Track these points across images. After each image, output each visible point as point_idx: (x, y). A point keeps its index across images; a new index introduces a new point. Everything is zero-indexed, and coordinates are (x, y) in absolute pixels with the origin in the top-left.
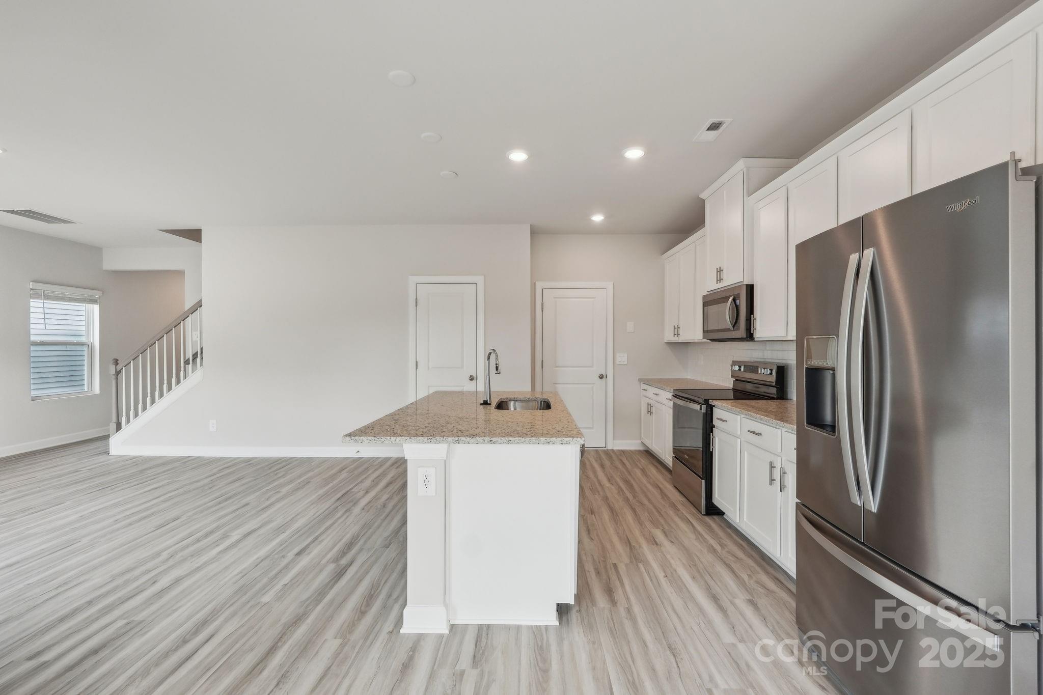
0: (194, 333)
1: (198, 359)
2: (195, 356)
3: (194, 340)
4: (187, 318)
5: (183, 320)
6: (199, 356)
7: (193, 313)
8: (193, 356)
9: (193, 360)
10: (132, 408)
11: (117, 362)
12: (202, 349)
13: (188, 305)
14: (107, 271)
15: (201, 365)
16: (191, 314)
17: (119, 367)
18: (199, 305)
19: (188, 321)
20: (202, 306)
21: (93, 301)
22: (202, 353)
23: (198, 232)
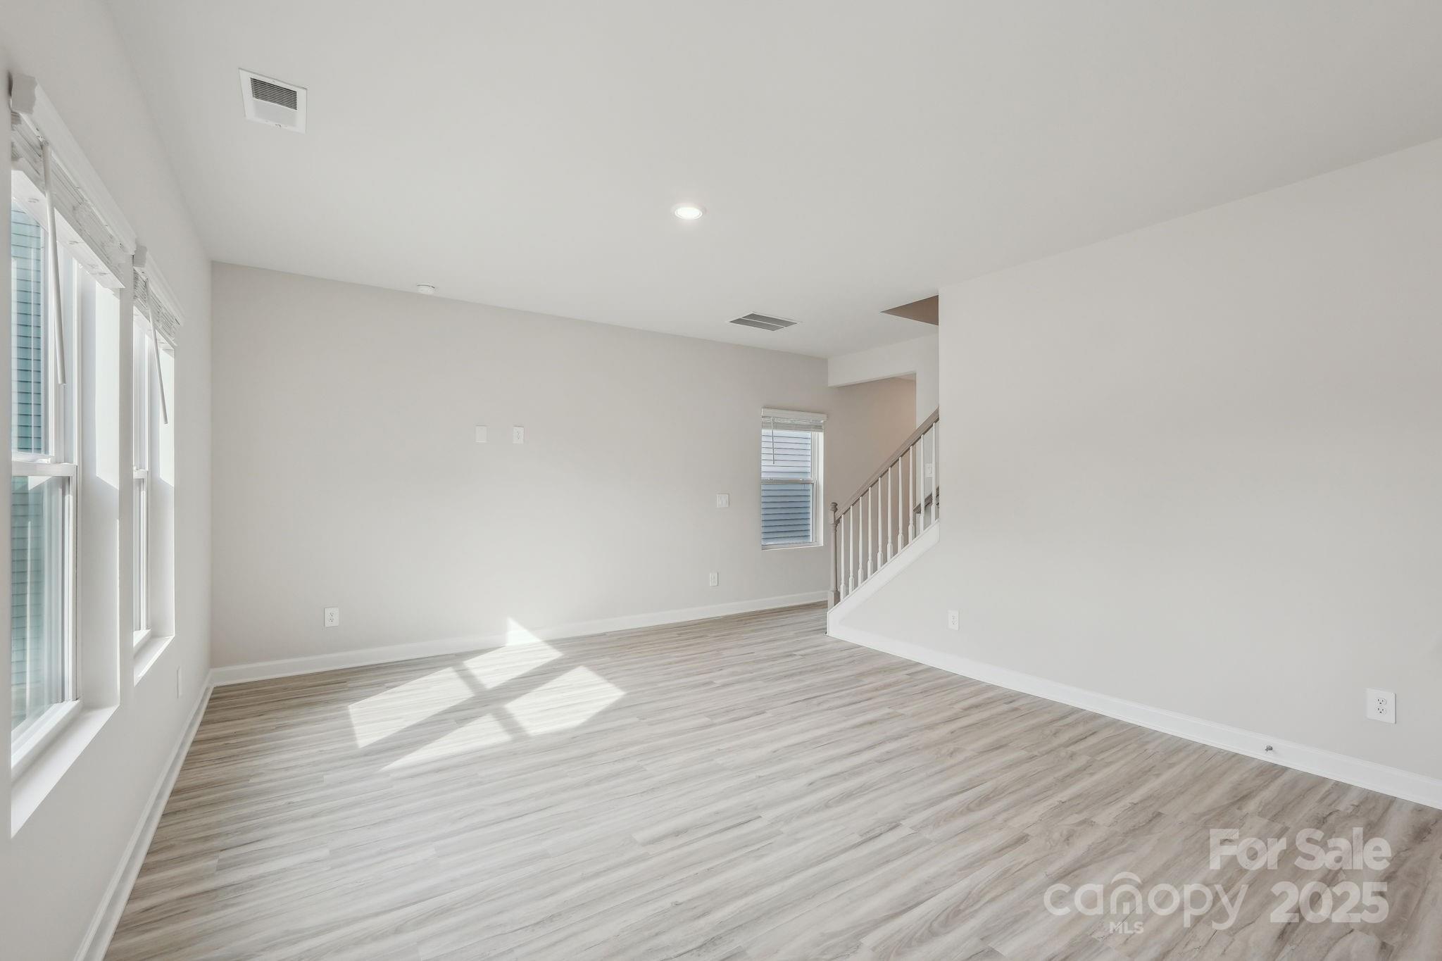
0: (927, 465)
1: (933, 507)
2: (928, 501)
3: (927, 476)
4: (917, 441)
5: (913, 445)
6: (934, 501)
7: (926, 432)
8: (926, 500)
9: (926, 506)
10: (851, 574)
11: (835, 506)
12: (938, 489)
13: (920, 420)
14: (831, 387)
15: (937, 516)
16: (924, 434)
17: (838, 514)
18: (935, 418)
19: (920, 444)
20: (938, 419)
21: (818, 428)
22: (938, 495)
23: (933, 302)
